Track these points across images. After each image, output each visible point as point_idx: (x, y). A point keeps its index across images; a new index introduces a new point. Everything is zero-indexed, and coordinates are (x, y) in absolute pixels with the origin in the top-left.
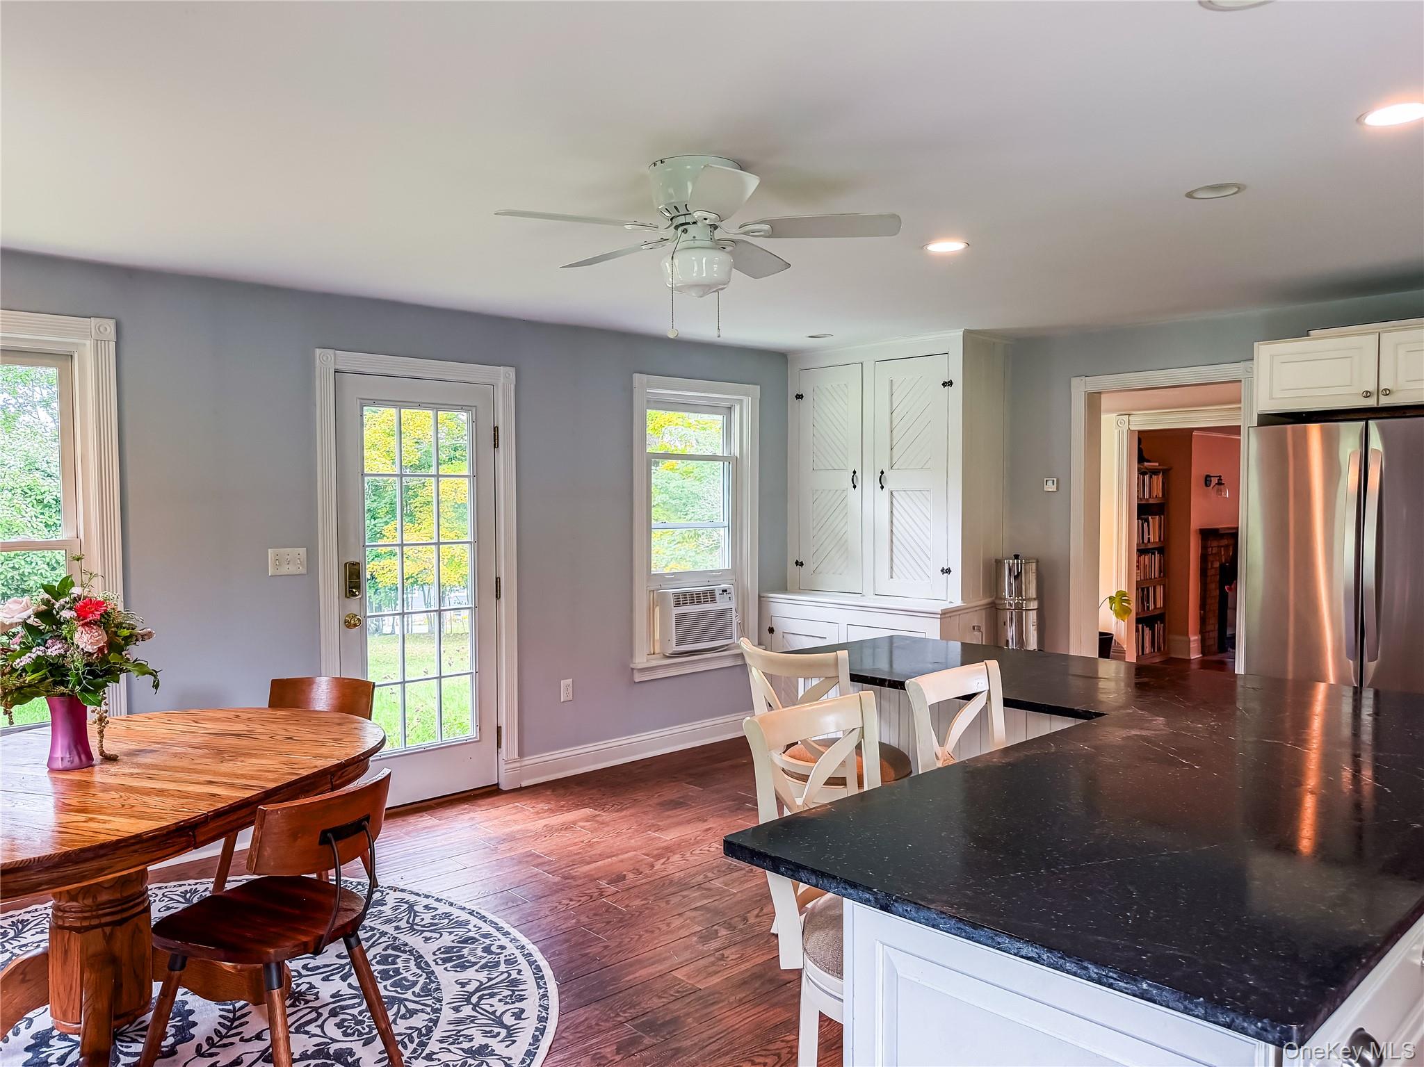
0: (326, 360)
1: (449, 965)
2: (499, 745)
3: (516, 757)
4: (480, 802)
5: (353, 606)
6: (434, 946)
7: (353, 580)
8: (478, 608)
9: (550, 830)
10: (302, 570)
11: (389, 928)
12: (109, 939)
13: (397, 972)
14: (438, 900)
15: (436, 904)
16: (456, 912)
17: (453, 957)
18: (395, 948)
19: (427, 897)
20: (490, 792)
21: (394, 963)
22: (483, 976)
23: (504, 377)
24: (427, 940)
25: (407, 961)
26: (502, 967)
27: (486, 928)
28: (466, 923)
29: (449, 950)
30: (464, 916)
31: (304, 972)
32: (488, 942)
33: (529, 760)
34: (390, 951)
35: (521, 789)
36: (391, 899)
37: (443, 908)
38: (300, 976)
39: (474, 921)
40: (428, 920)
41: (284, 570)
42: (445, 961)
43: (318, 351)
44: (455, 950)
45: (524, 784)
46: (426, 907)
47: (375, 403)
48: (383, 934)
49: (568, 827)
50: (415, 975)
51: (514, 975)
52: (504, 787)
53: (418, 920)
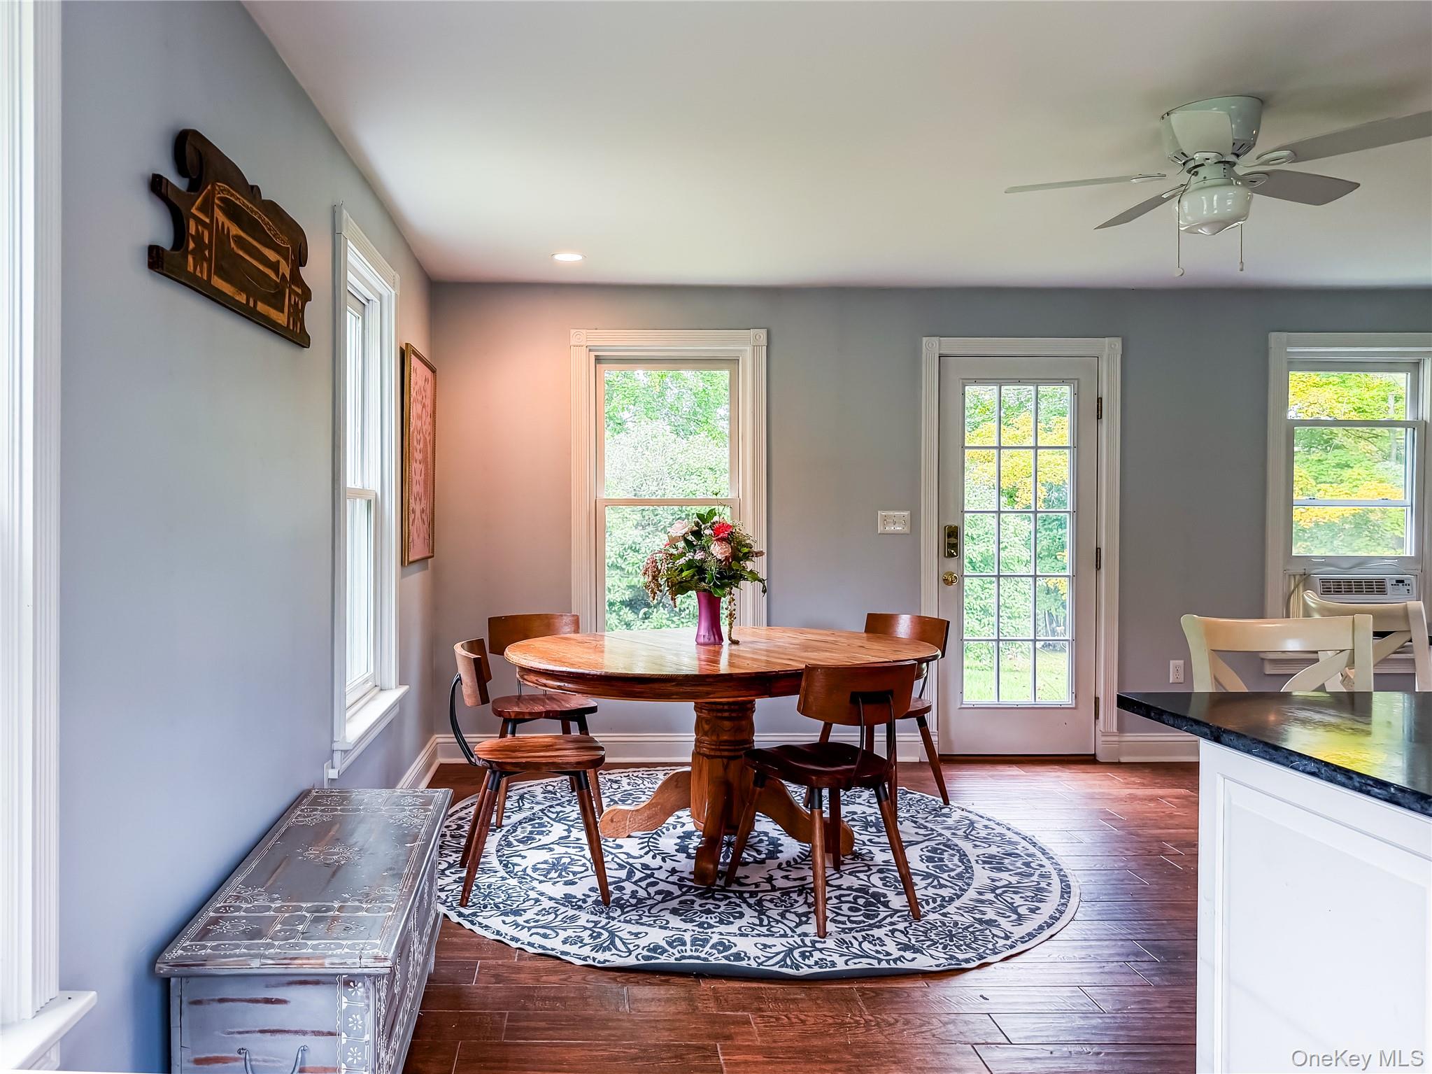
0: (931, 347)
1: (987, 866)
2: (1097, 716)
3: (1115, 730)
4: (1072, 767)
5: (951, 564)
6: (980, 851)
7: (952, 540)
8: (1076, 578)
9: (1133, 798)
10: (907, 530)
11: (948, 833)
13: (941, 860)
14: (998, 824)
15: (994, 826)
16: (1009, 835)
17: (994, 863)
18: (945, 845)
19: (989, 820)
20: (1086, 760)
21: (941, 854)
22: (1014, 880)
23: (1110, 348)
24: (975, 846)
25: (953, 855)
26: (1035, 878)
27: (1032, 850)
28: (1016, 843)
29: (993, 857)
30: (1016, 838)
31: (868, 843)
32: (1030, 859)
33: (1129, 737)
34: (941, 847)
35: (1120, 763)
36: (956, 815)
37: (999, 830)
38: (864, 844)
39: (1024, 843)
40: (983, 833)
41: (891, 528)
42: (984, 862)
43: (925, 339)
44: (997, 858)
45: (1123, 760)
46: (986, 827)
47: (976, 382)
48: (941, 835)
49: (1152, 799)
50: (955, 865)
51: (1043, 885)
52: (1100, 758)
53: (973, 833)
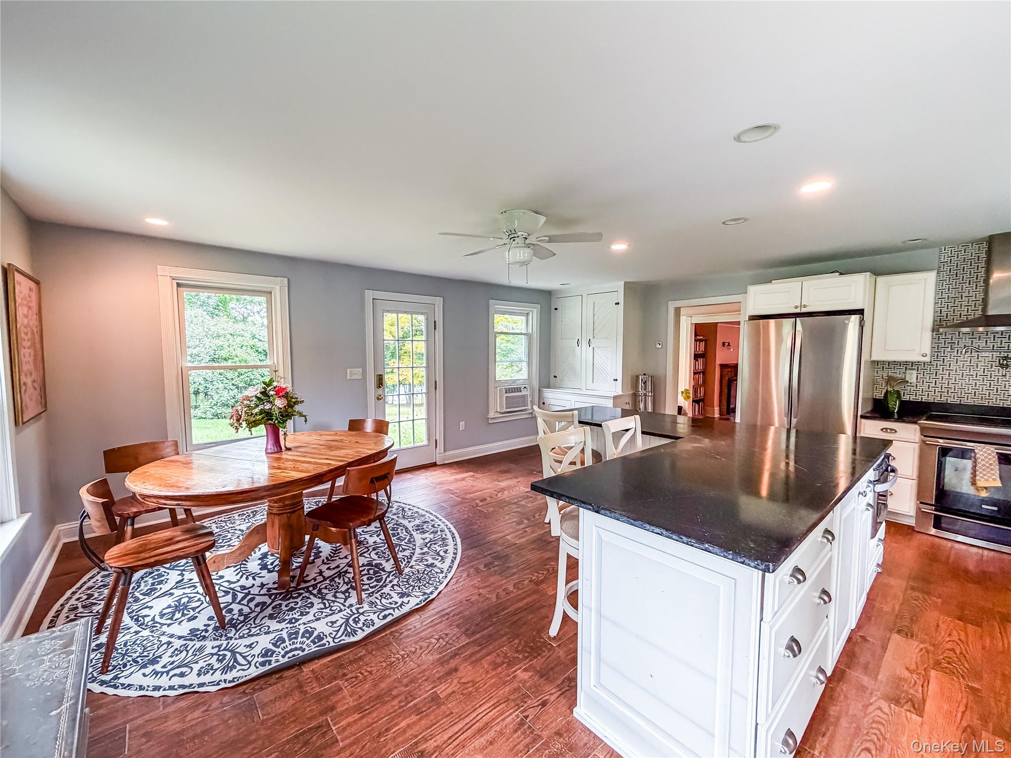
0: (369, 294)
1: (418, 532)
2: (436, 447)
3: (443, 451)
4: (429, 469)
5: (380, 391)
6: (412, 524)
7: (380, 382)
8: (428, 393)
9: (456, 480)
10: (361, 377)
11: (395, 517)
12: (289, 518)
13: (398, 534)
14: (413, 506)
15: (413, 508)
16: (420, 511)
17: (419, 528)
18: (397, 525)
19: (409, 505)
20: (433, 465)
21: (397, 530)
22: (432, 536)
23: (439, 301)
24: (409, 522)
25: (402, 530)
26: (439, 533)
27: (432, 518)
28: (424, 516)
29: (418, 526)
30: (424, 513)
31: (362, 533)
32: (433, 523)
33: (448, 453)
34: (395, 526)
35: (445, 464)
36: (395, 506)
37: (415, 510)
38: (361, 535)
39: (428, 515)
40: (410, 513)
41: (354, 377)
42: (417, 530)
43: (366, 291)
44: (420, 526)
45: (446, 462)
46: (409, 509)
47: (388, 311)
48: (393, 519)
49: (463, 479)
50: (405, 535)
51: (444, 536)
52: (438, 463)
53: (406, 514)
